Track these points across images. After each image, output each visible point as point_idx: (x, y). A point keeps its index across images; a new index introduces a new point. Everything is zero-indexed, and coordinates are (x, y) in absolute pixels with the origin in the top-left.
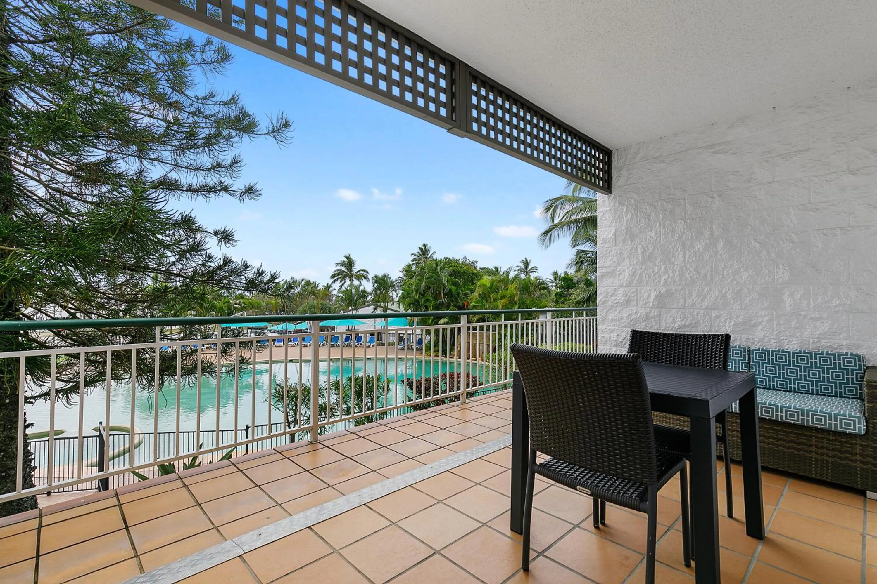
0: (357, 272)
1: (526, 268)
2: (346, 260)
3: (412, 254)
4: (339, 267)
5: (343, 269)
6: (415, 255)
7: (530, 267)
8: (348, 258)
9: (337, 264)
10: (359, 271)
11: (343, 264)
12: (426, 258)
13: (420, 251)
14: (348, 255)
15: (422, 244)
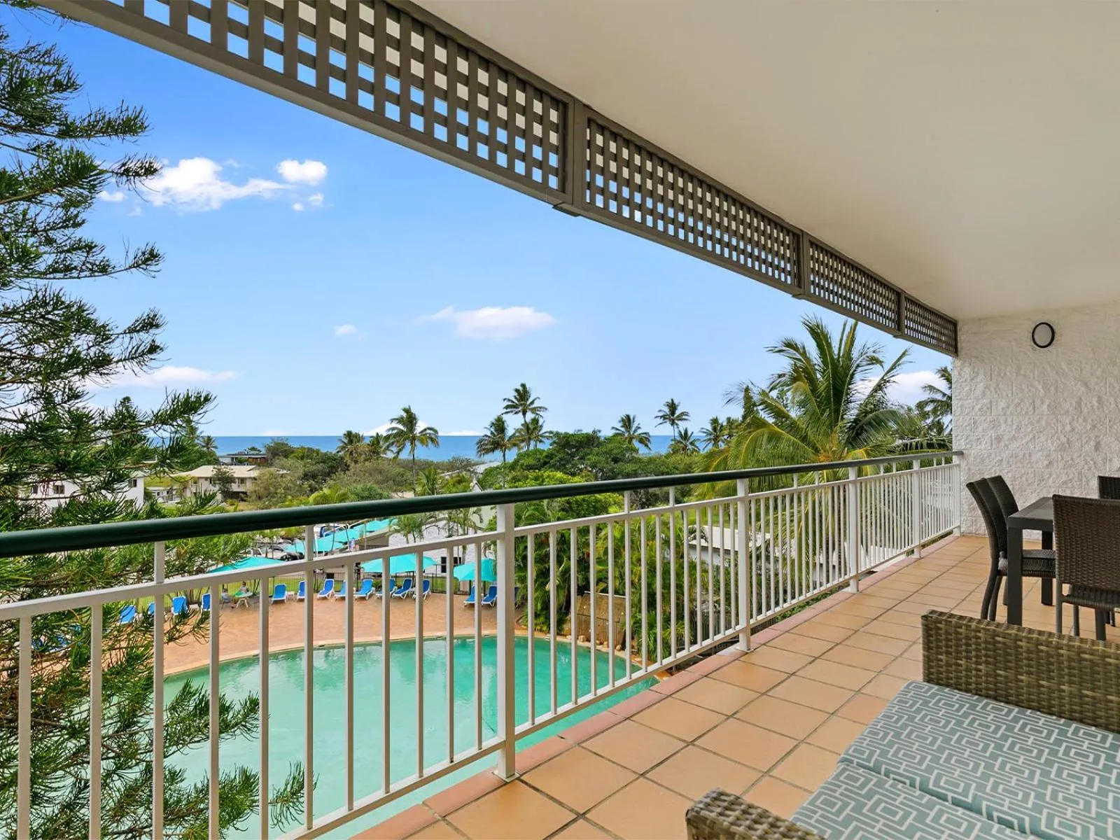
0: (422, 432)
1: (673, 413)
2: (405, 415)
3: (505, 400)
4: (395, 425)
5: (401, 427)
6: (509, 400)
7: (678, 413)
8: (407, 411)
9: (392, 420)
10: (425, 430)
11: (400, 420)
12: (525, 405)
13: (516, 394)
14: (407, 407)
15: (520, 384)
